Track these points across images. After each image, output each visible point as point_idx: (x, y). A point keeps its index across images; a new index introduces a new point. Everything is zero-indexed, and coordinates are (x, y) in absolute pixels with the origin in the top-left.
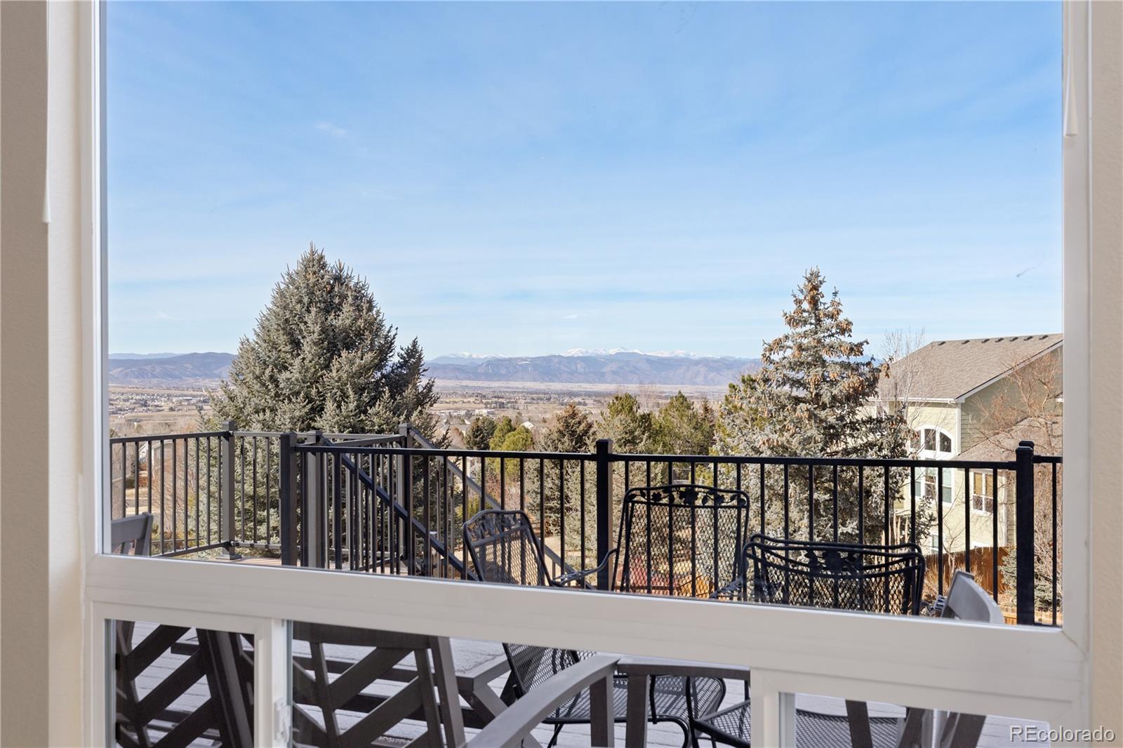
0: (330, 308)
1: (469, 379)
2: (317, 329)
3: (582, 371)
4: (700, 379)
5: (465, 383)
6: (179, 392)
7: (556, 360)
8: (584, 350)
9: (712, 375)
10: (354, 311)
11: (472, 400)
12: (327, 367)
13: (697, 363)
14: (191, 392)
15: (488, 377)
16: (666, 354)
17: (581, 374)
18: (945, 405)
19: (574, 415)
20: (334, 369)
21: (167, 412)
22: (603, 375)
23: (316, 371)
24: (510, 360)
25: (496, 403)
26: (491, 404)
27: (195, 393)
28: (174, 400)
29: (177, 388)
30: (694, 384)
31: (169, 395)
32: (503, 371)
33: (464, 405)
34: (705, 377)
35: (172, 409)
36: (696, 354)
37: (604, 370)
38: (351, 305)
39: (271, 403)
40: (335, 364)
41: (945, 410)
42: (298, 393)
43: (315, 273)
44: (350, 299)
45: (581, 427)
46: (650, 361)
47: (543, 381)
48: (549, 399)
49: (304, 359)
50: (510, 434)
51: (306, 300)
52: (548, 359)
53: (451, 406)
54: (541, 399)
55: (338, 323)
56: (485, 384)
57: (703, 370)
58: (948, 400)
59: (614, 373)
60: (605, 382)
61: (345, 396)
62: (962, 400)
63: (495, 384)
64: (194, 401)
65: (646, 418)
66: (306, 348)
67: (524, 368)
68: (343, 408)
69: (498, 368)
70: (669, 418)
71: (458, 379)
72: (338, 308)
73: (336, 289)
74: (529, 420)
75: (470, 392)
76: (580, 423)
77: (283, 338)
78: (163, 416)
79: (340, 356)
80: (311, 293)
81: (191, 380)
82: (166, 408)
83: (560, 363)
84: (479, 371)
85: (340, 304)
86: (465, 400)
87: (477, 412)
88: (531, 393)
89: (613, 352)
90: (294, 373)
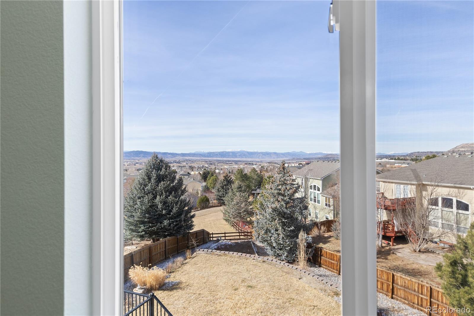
0: (159, 169)
1: (203, 157)
2: (155, 175)
3: (231, 155)
4: (260, 157)
5: (202, 158)
6: (130, 161)
7: (225, 152)
8: (232, 150)
9: (263, 156)
10: (165, 170)
11: (204, 163)
12: (158, 185)
13: (260, 153)
14: (133, 161)
15: (208, 157)
16: (252, 151)
17: (231, 156)
18: (318, 180)
19: (227, 176)
20: (159, 186)
21: (126, 166)
22: (237, 156)
23: (155, 187)
24: (213, 152)
25: (210, 163)
26: (208, 164)
27: (134, 161)
28: (128, 163)
29: (129, 160)
30: (259, 158)
31: (127, 162)
32: (212, 155)
33: (202, 164)
34: (262, 157)
35: (128, 165)
36: (259, 151)
37: (237, 155)
38: (164, 168)
39: (143, 195)
40: (160, 185)
41: (318, 181)
42: (150, 193)
43: (155, 160)
44: (164, 167)
45: (229, 179)
46: (248, 153)
47: (222, 157)
48: (223, 162)
49: (152, 183)
50: (212, 177)
51: (152, 167)
52: (223, 152)
53: (198, 164)
54: (221, 162)
55: (161, 173)
56: (207, 158)
57: (261, 155)
58: (319, 179)
59: (239, 156)
60: (237, 158)
61: (162, 193)
62: (323, 179)
63: (210, 158)
64: (134, 163)
65: (246, 174)
66: (152, 180)
67: (217, 154)
68: (162, 197)
69: (210, 154)
70: (251, 174)
71: (200, 157)
72: (161, 170)
73: (160, 164)
74: (218, 169)
75: (203, 160)
76: (229, 177)
77: (146, 178)
78: (125, 167)
79: (161, 182)
80: (154, 165)
81: (133, 158)
82: (126, 165)
83: (226, 153)
84: (206, 155)
85: (162, 168)
86: (202, 163)
87: (205, 166)
88: (219, 161)
89: (239, 150)
90: (149, 187)
